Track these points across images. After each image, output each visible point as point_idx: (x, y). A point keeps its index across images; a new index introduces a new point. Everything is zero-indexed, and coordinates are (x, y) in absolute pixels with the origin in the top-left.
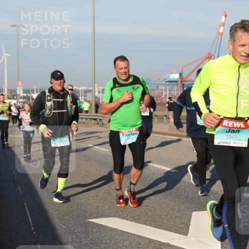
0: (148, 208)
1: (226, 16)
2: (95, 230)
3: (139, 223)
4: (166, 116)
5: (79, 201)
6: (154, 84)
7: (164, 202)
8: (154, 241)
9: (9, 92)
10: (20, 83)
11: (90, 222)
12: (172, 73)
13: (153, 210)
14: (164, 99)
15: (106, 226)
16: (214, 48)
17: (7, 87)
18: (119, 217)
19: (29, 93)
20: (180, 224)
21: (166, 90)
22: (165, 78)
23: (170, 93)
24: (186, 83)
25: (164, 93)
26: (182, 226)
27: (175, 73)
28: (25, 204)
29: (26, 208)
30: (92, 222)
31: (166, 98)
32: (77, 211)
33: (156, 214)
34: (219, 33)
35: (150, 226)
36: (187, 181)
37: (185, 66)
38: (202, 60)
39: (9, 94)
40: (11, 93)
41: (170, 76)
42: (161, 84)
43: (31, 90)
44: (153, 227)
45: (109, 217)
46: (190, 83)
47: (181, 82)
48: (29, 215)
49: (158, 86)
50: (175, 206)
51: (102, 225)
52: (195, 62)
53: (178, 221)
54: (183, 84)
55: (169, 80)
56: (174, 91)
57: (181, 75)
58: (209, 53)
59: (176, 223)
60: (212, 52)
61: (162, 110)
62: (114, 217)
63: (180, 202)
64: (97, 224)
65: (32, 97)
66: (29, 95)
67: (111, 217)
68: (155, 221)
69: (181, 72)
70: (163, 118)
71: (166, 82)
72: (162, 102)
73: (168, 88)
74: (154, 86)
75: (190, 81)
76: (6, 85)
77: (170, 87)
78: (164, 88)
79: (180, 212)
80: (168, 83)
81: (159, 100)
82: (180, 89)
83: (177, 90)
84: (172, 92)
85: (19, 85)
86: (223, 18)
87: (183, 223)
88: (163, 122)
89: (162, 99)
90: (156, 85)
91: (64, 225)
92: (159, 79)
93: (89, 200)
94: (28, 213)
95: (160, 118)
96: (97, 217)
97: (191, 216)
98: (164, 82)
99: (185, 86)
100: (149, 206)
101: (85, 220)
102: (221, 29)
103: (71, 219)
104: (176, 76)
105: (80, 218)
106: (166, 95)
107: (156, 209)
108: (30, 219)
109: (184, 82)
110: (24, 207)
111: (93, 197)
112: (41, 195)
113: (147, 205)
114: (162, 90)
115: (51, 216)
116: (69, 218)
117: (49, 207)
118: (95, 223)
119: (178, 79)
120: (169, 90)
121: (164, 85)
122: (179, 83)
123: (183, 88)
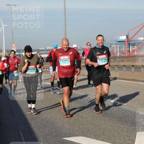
0: (105, 129)
3: (99, 140)
4: (117, 66)
5: (56, 126)
6: (108, 43)
7: (117, 126)
9: (6, 51)
10: (14, 45)
11: (64, 140)
12: (121, 36)
13: (108, 131)
14: (116, 54)
15: (76, 143)
17: (5, 48)
18: (85, 136)
19: (20, 52)
20: (128, 141)
21: (117, 48)
22: (116, 39)
23: (119, 50)
24: (131, 42)
25: (116, 50)
26: (130, 142)
27: (124, 35)
28: (19, 128)
29: (20, 131)
30: (66, 140)
31: (117, 53)
32: (56, 132)
33: (111, 134)
35: (107, 142)
36: (133, 111)
39: (6, 54)
40: (7, 52)
41: (119, 38)
42: (113, 44)
43: (21, 50)
44: (109, 143)
46: (134, 42)
47: (128, 41)
48: (22, 136)
49: (111, 45)
50: (124, 128)
53: (126, 138)
54: (129, 43)
55: (119, 40)
56: (123, 48)
57: (127, 37)
59: (125, 140)
61: (114, 62)
62: (82, 136)
63: (128, 125)
64: (69, 141)
65: (22, 55)
66: (20, 53)
67: (79, 136)
68: (110, 139)
69: (128, 35)
70: (115, 68)
71: (117, 42)
72: (114, 56)
73: (118, 46)
74: (108, 45)
75: (134, 40)
76: (4, 47)
77: (120, 45)
78: (115, 47)
79: (128, 132)
80: (118, 43)
81: (112, 55)
82: (126, 47)
84: (121, 49)
85: (13, 46)
87: (130, 140)
88: (115, 70)
89: (114, 54)
90: (109, 44)
91: (46, 142)
92: (112, 40)
93: (64, 125)
94: (21, 134)
95: (112, 68)
96: (69, 137)
97: (136, 135)
98: (115, 42)
99: (130, 45)
100: (106, 128)
101: (61, 138)
103: (51, 138)
104: (124, 38)
105: (58, 137)
106: (117, 51)
107: (111, 130)
108: (23, 139)
109: (130, 41)
110: (19, 130)
111: (66, 123)
112: (30, 122)
113: (104, 128)
114: (114, 47)
115: (37, 136)
116: (50, 137)
117: (36, 130)
118: (68, 140)
119: (125, 39)
120: (119, 48)
121: (115, 44)
122: (126, 42)
123: (129, 46)
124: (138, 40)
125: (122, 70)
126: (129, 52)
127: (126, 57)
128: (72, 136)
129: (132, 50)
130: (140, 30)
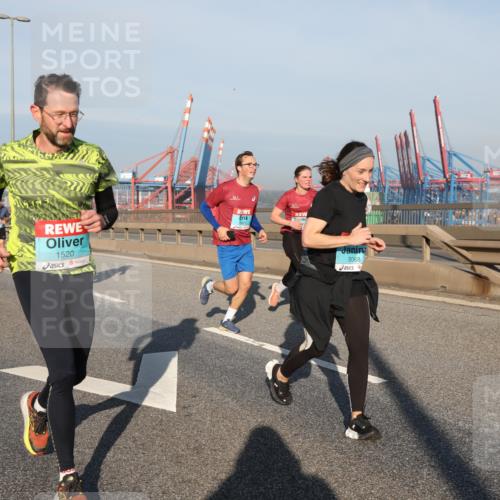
1: (192, 100)
2: (8, 384)
8: (89, 394)
11: (1, 373)
12: (122, 172)
15: (24, 378)
16: (178, 140)
24: (142, 185)
27: (127, 171)
30: (5, 373)
34: (184, 121)
37: (139, 163)
38: (161, 156)
41: (120, 175)
45: (29, 365)
46: (147, 185)
47: (135, 183)
51: (19, 377)
52: (153, 158)
54: (138, 187)
56: (126, 195)
57: (134, 174)
58: (171, 148)
59: (120, 370)
60: (175, 147)
62: (36, 364)
64: (11, 375)
67: (32, 365)
68: (92, 368)
69: (135, 171)
73: (117, 191)
75: (147, 182)
77: (121, 190)
82: (132, 193)
83: (130, 195)
84: (123, 197)
86: (189, 102)
87: (129, 369)
88: (109, 236)
96: (12, 367)
97: (141, 359)
99: (139, 189)
102: (187, 117)
104: (128, 176)
107: (94, 352)
109: (139, 183)
111: (7, 338)
118: (8, 374)
119: (130, 180)
120: (119, 194)
122: (132, 185)
123: (138, 191)
124: (154, 182)
125: (122, 237)
126: (138, 203)
127: (131, 213)
128: (17, 366)
129: (143, 199)
130: (158, 163)
